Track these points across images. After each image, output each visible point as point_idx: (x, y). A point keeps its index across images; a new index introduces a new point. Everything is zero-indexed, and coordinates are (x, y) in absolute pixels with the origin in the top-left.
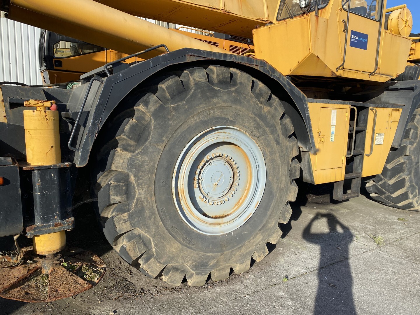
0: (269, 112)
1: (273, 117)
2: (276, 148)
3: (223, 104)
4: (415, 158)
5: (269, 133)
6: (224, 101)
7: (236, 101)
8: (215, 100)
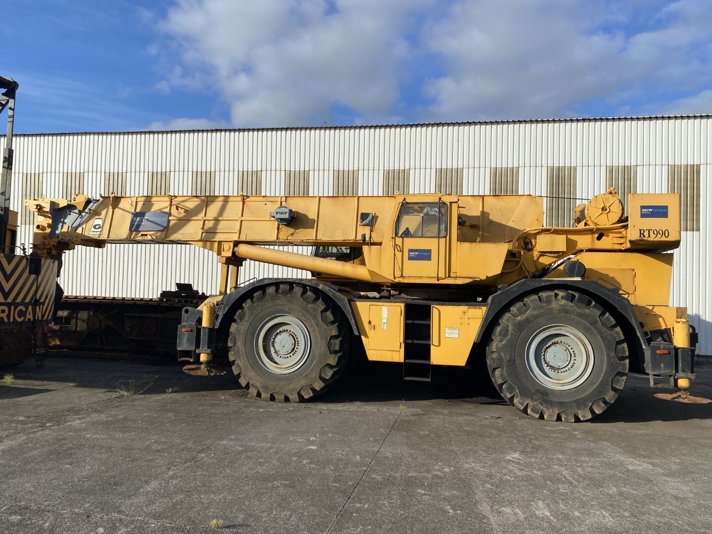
0: (312, 307)
1: (315, 310)
2: (317, 328)
3: (282, 303)
4: (505, 355)
5: (311, 319)
6: (283, 301)
7: (290, 301)
8: (277, 301)
